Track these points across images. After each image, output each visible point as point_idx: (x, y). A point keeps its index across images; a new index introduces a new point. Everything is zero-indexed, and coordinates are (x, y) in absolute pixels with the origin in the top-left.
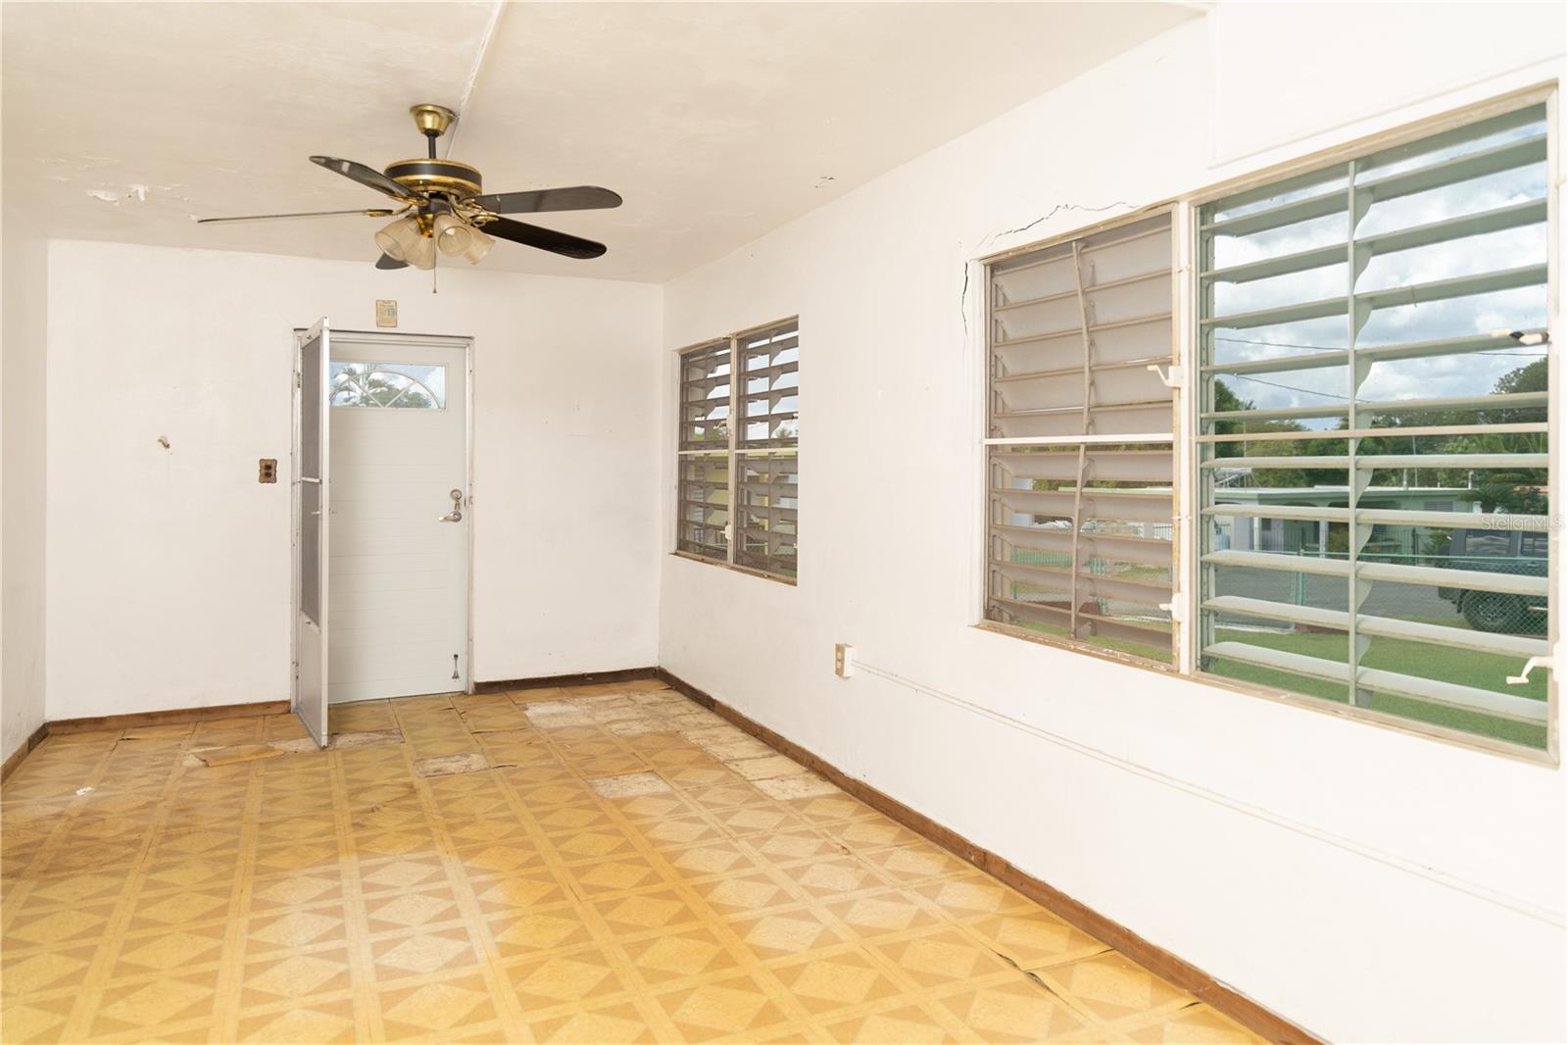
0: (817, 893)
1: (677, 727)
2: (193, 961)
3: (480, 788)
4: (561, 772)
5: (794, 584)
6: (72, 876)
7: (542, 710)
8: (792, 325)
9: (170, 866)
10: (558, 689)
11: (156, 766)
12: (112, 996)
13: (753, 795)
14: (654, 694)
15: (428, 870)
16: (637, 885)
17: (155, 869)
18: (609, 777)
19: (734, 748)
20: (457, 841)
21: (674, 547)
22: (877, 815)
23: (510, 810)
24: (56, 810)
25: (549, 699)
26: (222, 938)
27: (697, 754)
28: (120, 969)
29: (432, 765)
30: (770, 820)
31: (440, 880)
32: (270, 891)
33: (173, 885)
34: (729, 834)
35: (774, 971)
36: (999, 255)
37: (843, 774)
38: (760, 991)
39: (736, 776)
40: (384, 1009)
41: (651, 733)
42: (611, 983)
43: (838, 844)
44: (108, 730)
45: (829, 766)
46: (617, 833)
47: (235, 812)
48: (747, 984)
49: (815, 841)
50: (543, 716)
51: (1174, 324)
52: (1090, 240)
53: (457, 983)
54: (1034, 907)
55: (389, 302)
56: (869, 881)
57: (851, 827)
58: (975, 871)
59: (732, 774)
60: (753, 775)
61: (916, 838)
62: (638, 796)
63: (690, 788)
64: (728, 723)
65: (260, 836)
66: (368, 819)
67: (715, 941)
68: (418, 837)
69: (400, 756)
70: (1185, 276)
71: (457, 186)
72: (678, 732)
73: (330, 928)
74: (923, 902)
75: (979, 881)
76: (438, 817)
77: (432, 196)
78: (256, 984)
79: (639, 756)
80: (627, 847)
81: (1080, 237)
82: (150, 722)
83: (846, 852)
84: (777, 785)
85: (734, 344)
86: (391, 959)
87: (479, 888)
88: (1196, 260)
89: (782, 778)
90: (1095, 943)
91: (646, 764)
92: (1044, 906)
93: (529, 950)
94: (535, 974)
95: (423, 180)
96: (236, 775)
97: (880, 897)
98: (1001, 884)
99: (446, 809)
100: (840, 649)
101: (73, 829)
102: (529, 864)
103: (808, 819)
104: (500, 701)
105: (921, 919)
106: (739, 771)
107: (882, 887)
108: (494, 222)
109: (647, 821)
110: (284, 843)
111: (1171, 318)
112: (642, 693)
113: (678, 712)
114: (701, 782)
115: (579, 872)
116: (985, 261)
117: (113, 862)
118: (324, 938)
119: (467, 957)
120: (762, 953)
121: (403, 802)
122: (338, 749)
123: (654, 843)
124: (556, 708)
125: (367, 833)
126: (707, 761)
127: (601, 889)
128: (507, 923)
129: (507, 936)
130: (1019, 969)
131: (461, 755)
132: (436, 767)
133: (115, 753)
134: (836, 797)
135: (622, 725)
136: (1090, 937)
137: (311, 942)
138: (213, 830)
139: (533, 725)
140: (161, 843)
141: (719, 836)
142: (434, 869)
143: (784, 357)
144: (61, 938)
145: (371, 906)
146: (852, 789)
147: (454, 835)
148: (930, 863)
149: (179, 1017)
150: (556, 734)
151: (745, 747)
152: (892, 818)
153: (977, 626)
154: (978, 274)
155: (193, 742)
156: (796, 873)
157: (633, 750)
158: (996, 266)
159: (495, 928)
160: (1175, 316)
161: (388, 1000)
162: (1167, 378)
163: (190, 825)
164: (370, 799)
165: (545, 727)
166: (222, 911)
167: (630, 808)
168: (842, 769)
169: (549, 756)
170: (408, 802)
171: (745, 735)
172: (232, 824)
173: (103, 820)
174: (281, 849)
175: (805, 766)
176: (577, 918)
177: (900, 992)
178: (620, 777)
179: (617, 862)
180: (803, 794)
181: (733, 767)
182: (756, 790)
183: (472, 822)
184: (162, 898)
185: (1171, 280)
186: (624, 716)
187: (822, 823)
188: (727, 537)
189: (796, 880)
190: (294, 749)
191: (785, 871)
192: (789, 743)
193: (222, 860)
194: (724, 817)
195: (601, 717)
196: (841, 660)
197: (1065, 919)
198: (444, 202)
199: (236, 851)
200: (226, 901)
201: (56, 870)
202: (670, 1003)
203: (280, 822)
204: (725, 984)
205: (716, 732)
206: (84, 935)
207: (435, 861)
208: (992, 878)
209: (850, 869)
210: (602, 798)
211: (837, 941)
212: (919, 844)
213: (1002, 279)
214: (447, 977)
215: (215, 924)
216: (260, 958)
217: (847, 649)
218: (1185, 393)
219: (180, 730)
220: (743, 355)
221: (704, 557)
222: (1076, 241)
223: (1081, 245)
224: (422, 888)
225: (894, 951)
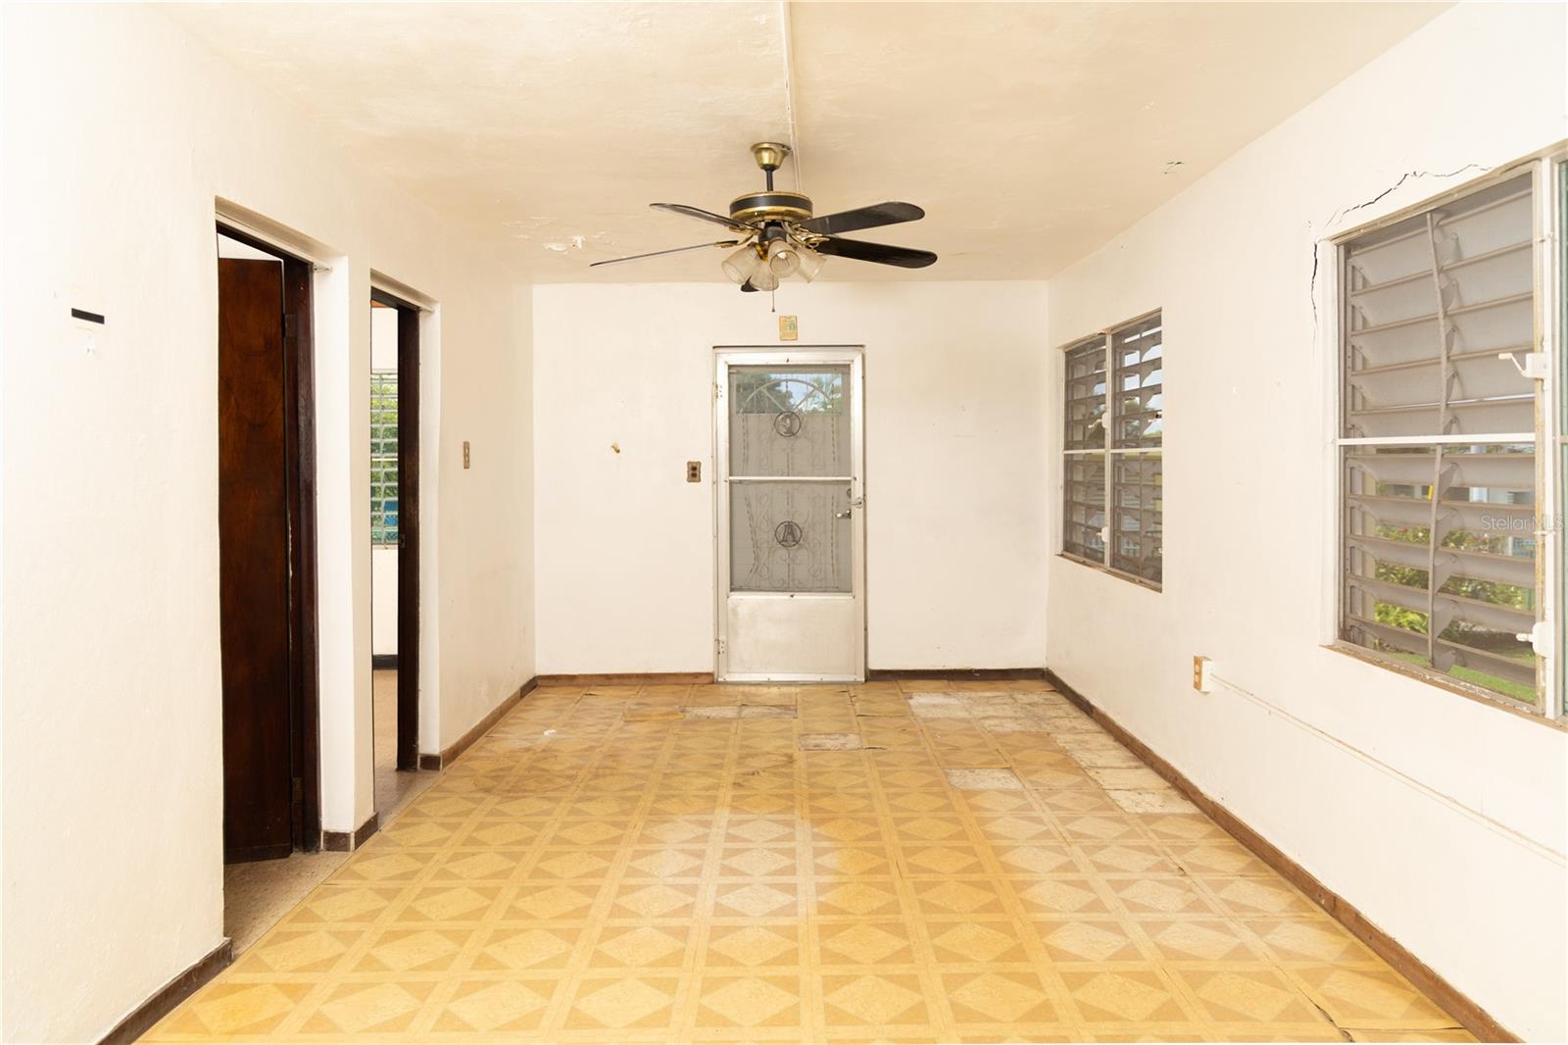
0: (1134, 907)
1: (1049, 729)
2: (586, 876)
3: (847, 765)
4: (923, 759)
5: (1160, 590)
6: (524, 797)
7: (926, 701)
8: (1154, 320)
9: (590, 799)
10: (946, 681)
11: (605, 718)
12: (525, 892)
13: (1104, 802)
14: (1038, 694)
15: (782, 830)
16: (958, 872)
17: (580, 800)
18: (966, 769)
19: (1101, 756)
20: (813, 810)
21: (1060, 549)
22: (1230, 841)
23: (867, 787)
24: (527, 744)
25: (935, 691)
26: (610, 861)
27: (1061, 756)
28: (536, 873)
29: (812, 741)
30: (1113, 830)
31: (789, 841)
32: (656, 830)
33: (589, 814)
34: (1064, 838)
35: (1062, 974)
36: (1349, 233)
37: (1202, 794)
38: (1041, 989)
39: (1092, 783)
40: (712, 940)
41: (1022, 732)
42: (905, 955)
43: (1176, 864)
44: (578, 686)
45: (1190, 785)
46: (958, 822)
47: (650, 761)
48: (1032, 981)
49: (1152, 857)
50: (926, 706)
51: (1535, 303)
52: (1447, 209)
53: (776, 929)
54: (1380, 965)
55: (790, 317)
56: (1197, 906)
57: (1197, 850)
58: (1324, 916)
59: (1089, 781)
60: (1110, 784)
61: (1266, 871)
62: (988, 790)
63: (1041, 789)
64: (1103, 731)
65: (662, 784)
66: (747, 781)
67: (1014, 935)
68: (784, 801)
69: (790, 730)
70: (1547, 245)
71: (789, 214)
72: (1048, 734)
73: (690, 866)
74: (1248, 936)
75: (1324, 927)
76: (804, 786)
77: (768, 225)
78: (623, 901)
79: (1003, 754)
80: (962, 835)
81: (1432, 208)
82: (607, 682)
83: (1181, 873)
84: (1133, 797)
85: (1109, 339)
86: (730, 900)
87: (818, 853)
88: (1561, 226)
89: (1139, 790)
90: (1440, 1017)
91: (1006, 761)
92: (1393, 966)
93: (842, 912)
94: (841, 934)
95: (758, 212)
96: (658, 732)
97: (1202, 924)
98: (1350, 934)
99: (813, 780)
100: (1198, 661)
101: (535, 761)
102: (868, 838)
103: (1151, 835)
104: (888, 689)
105: (1241, 953)
106: (1097, 778)
107: (1210, 915)
108: (826, 242)
109: (988, 814)
110: (677, 792)
111: (1531, 298)
112: (1026, 692)
113: (1055, 715)
114: (1055, 784)
115: (908, 852)
116: (1337, 241)
117: (553, 790)
118: (684, 874)
119: (790, 910)
120: (1055, 954)
121: (781, 770)
122: (742, 718)
123: (989, 835)
124: (938, 699)
125: (743, 792)
126: (1066, 763)
127: (924, 870)
128: (832, 886)
129: (827, 898)
130: (1335, 1025)
131: (841, 734)
132: (818, 742)
133: (578, 705)
134: (1193, 817)
135: (997, 722)
136: (1439, 1010)
137: (675, 875)
138: (630, 774)
139: (913, 714)
140: (590, 780)
141: (1054, 838)
142: (787, 830)
143: (1152, 353)
144: (504, 842)
145: (730, 853)
146: (1209, 811)
147: (812, 803)
148: (1271, 899)
149: (564, 916)
150: (930, 724)
151: (1115, 755)
152: (1247, 846)
153: (1330, 647)
154: (1329, 255)
155: (635, 701)
156: (1118, 886)
157: (998, 746)
158: (1351, 246)
159: (821, 889)
160: (1536, 294)
161: (717, 933)
162: (1524, 366)
163: (614, 768)
164: (754, 764)
165: (923, 716)
166: (615, 840)
167: (976, 801)
168: (1202, 789)
169: (917, 743)
170: (784, 770)
171: (1116, 744)
172: (643, 771)
173: (556, 756)
174: (674, 796)
175: (1169, 782)
176: (894, 892)
177: (1186, 1019)
178: (977, 770)
179: (947, 848)
180: (1158, 810)
181: (1092, 774)
182: (1107, 799)
183: (831, 794)
184: (578, 823)
185: (1532, 252)
186: (1000, 713)
187: (1165, 841)
188: (1104, 539)
189: (1117, 892)
190: (708, 714)
191: (1108, 881)
192: (1156, 757)
193: (628, 799)
194: (1064, 821)
195: (978, 712)
196: (1198, 673)
197: (1412, 983)
198: (780, 229)
199: (640, 793)
200: (621, 832)
201: (515, 792)
202: (952, 982)
203: (680, 774)
204: (1010, 976)
205: (1087, 737)
206: (519, 843)
207: (790, 824)
208: (1340, 927)
209: (1180, 891)
210: (953, 787)
211: (1138, 957)
212: (1267, 878)
213: (1359, 260)
214: (769, 923)
215: (609, 850)
216: (633, 881)
217: (1204, 663)
218: (1548, 385)
219: (628, 690)
220: (1119, 350)
221: (1086, 560)
222: (1431, 211)
223: (1437, 217)
224: (772, 845)
225: (1195, 980)
